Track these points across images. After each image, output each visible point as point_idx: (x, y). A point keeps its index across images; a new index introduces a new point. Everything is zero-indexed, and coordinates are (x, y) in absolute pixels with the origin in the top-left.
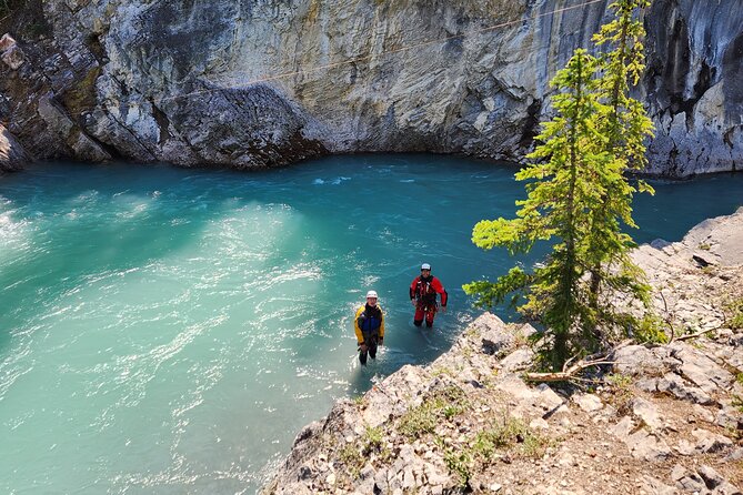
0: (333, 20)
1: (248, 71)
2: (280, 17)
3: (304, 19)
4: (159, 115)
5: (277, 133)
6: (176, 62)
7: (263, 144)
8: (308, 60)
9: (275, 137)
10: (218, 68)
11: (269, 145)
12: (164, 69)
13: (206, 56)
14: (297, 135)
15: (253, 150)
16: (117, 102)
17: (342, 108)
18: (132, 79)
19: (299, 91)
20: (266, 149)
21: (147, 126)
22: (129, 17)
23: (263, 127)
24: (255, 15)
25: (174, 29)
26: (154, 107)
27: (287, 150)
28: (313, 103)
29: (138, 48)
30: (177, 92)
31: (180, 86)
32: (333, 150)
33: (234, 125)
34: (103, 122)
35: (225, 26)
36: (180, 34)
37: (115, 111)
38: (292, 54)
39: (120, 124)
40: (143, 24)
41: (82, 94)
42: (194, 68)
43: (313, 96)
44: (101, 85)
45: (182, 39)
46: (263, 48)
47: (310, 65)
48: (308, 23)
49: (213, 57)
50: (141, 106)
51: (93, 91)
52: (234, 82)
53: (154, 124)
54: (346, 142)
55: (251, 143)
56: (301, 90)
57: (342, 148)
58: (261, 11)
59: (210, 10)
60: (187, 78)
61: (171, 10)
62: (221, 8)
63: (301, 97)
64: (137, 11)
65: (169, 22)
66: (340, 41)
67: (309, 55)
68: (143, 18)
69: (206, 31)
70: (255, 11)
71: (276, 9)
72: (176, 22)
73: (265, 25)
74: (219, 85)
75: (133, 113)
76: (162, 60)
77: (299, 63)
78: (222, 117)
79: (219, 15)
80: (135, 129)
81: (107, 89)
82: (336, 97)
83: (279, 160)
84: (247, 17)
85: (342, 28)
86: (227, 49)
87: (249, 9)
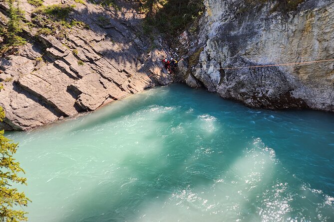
0: (321, 32)
1: (269, 55)
2: (286, 30)
3: (303, 31)
4: (222, 71)
5: (271, 91)
6: (230, 48)
7: (260, 95)
8: (306, 53)
9: (269, 93)
10: (252, 53)
11: (264, 96)
12: (224, 51)
13: (246, 47)
14: (288, 94)
15: (254, 98)
16: (206, 63)
17: (326, 83)
18: (213, 54)
19: (297, 70)
20: (261, 98)
21: (216, 75)
22: (215, 27)
23: (264, 86)
24: (272, 28)
25: (233, 33)
26: (221, 67)
27: (277, 101)
28: (306, 77)
29: (213, 41)
30: (229, 62)
31: (231, 59)
32: (313, 107)
33: (246, 82)
34: (198, 70)
35: (256, 33)
36: (235, 36)
37: (204, 67)
38: (295, 49)
39: (205, 72)
40: (219, 31)
41: (194, 58)
42: (240, 52)
43: (306, 73)
44: (201, 55)
45: (236, 37)
46: (278, 45)
47: (306, 56)
48: (306, 33)
49: (249, 47)
50: (215, 66)
51: (198, 57)
52: (260, 60)
53: (219, 75)
54: (323, 104)
55: (254, 93)
56: (299, 69)
57: (320, 107)
58: (276, 26)
59: (250, 25)
60: (235, 56)
61: (232, 25)
62: (255, 24)
63: (298, 73)
64: (219, 25)
65: (231, 30)
66: (325, 44)
67: (306, 50)
68: (220, 28)
69: (246, 35)
70: (272, 26)
71: (284, 25)
72: (234, 30)
73: (279, 33)
74: (252, 61)
75: (211, 68)
76: (222, 47)
77: (299, 54)
78: (241, 78)
79: (254, 27)
80: (211, 76)
81: (203, 57)
82: (322, 76)
83: (268, 105)
84: (268, 29)
85: (326, 37)
86: (257, 44)
87: (269, 25)
